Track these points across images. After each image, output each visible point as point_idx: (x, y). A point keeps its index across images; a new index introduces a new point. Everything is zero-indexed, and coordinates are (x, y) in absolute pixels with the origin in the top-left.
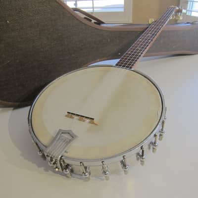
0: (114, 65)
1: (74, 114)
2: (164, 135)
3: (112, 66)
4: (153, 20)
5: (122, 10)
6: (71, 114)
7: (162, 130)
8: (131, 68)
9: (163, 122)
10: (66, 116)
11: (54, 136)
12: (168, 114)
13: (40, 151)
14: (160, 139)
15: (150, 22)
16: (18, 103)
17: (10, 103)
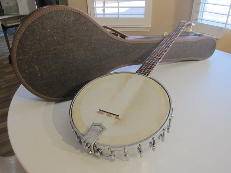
0: (135, 72)
1: (104, 111)
2: (171, 129)
3: (133, 73)
4: (167, 34)
5: (143, 16)
6: (101, 111)
7: (169, 125)
8: (148, 75)
9: (170, 120)
10: (98, 112)
11: (89, 128)
12: (174, 113)
13: (78, 137)
14: (168, 132)
15: (165, 35)
16: (59, 99)
17: (54, 99)
